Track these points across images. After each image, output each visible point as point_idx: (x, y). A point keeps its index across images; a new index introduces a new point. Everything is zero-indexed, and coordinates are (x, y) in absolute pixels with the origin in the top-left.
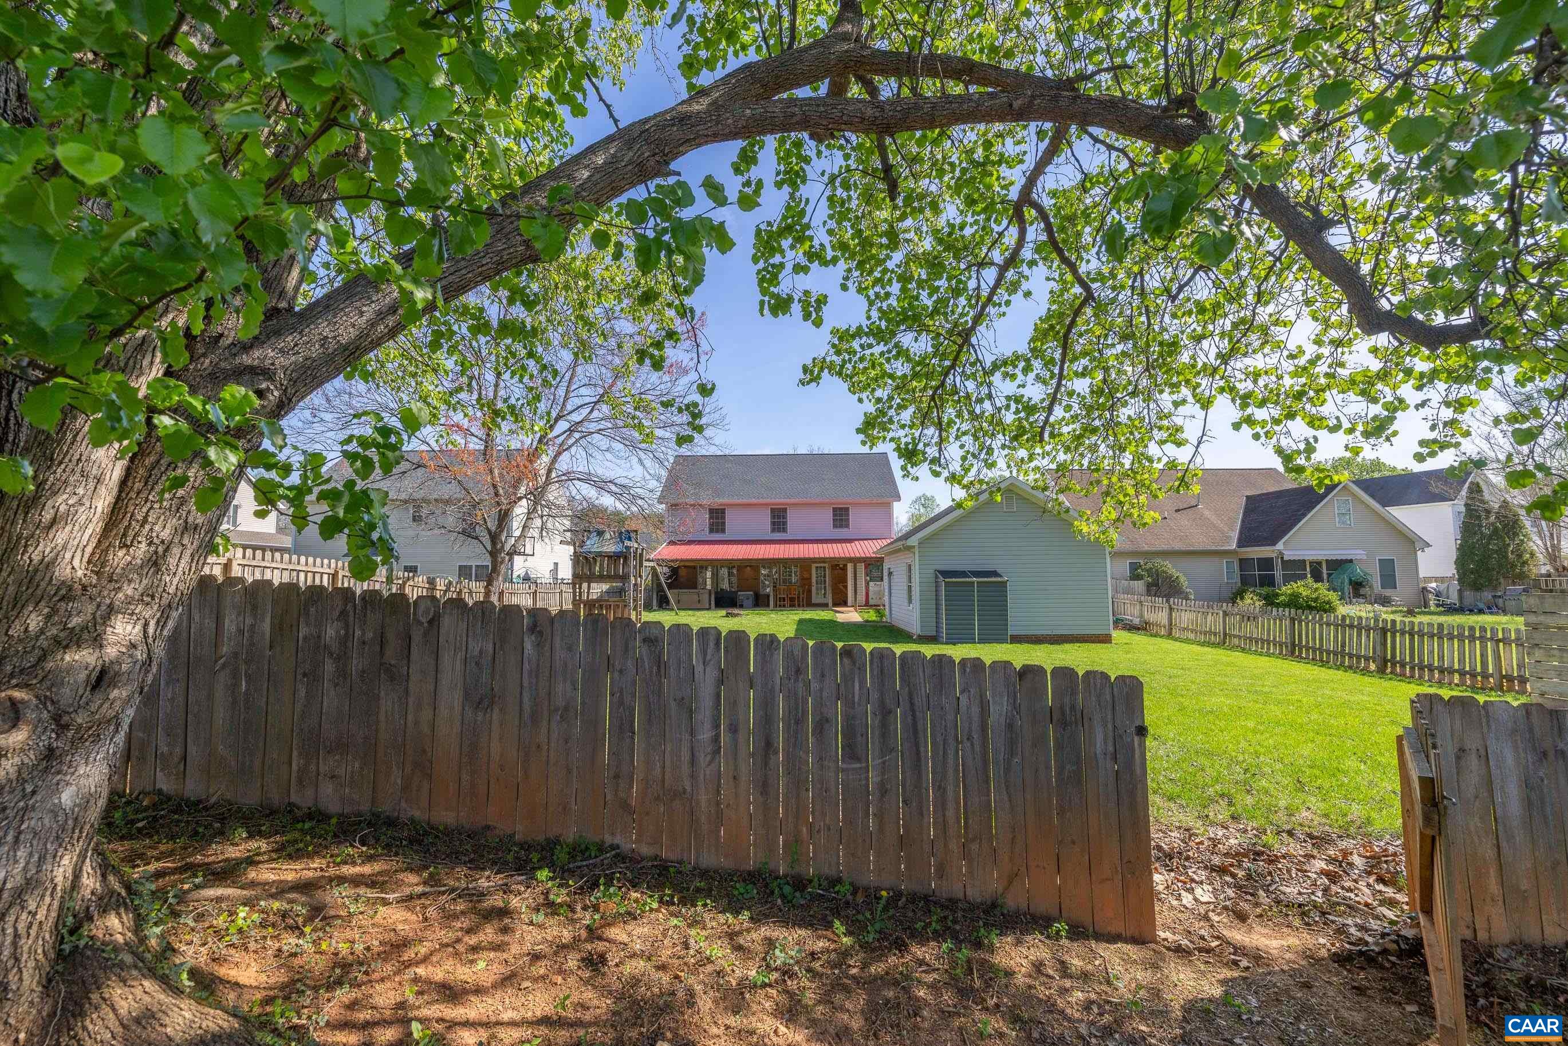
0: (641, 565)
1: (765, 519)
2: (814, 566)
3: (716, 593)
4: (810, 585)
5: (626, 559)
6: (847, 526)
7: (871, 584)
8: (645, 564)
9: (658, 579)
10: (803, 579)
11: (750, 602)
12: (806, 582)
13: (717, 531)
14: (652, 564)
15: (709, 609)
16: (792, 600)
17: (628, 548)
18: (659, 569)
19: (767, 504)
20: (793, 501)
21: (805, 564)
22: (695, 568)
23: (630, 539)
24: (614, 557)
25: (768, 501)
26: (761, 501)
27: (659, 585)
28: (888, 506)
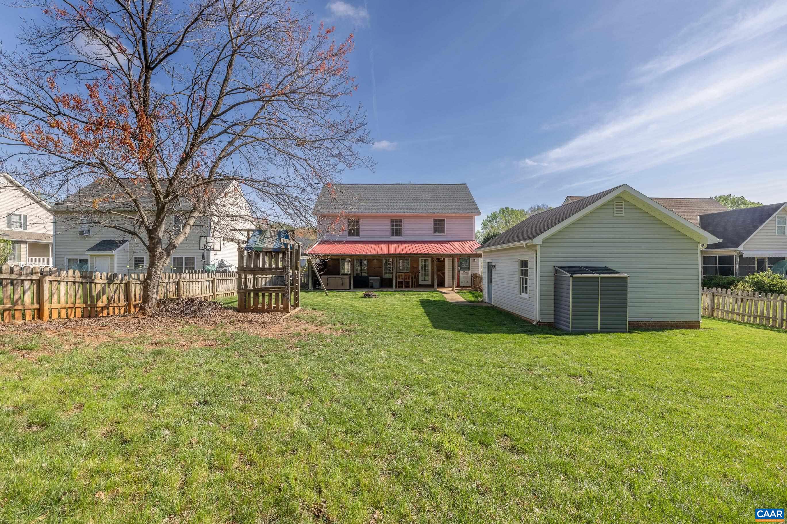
0: (298, 259)
1: (387, 226)
2: (420, 259)
3: (354, 277)
4: (418, 272)
5: (284, 254)
6: (443, 232)
7: (462, 272)
8: (301, 257)
9: (312, 268)
10: (413, 268)
11: (378, 284)
12: (415, 270)
13: (354, 235)
14: (307, 258)
15: (349, 289)
16: (407, 283)
17: (286, 245)
18: (313, 261)
19: (389, 216)
20: (407, 214)
21: (413, 258)
22: (338, 260)
23: (287, 237)
24: (274, 253)
25: (390, 214)
26: (384, 214)
27: (313, 272)
28: (471, 219)
